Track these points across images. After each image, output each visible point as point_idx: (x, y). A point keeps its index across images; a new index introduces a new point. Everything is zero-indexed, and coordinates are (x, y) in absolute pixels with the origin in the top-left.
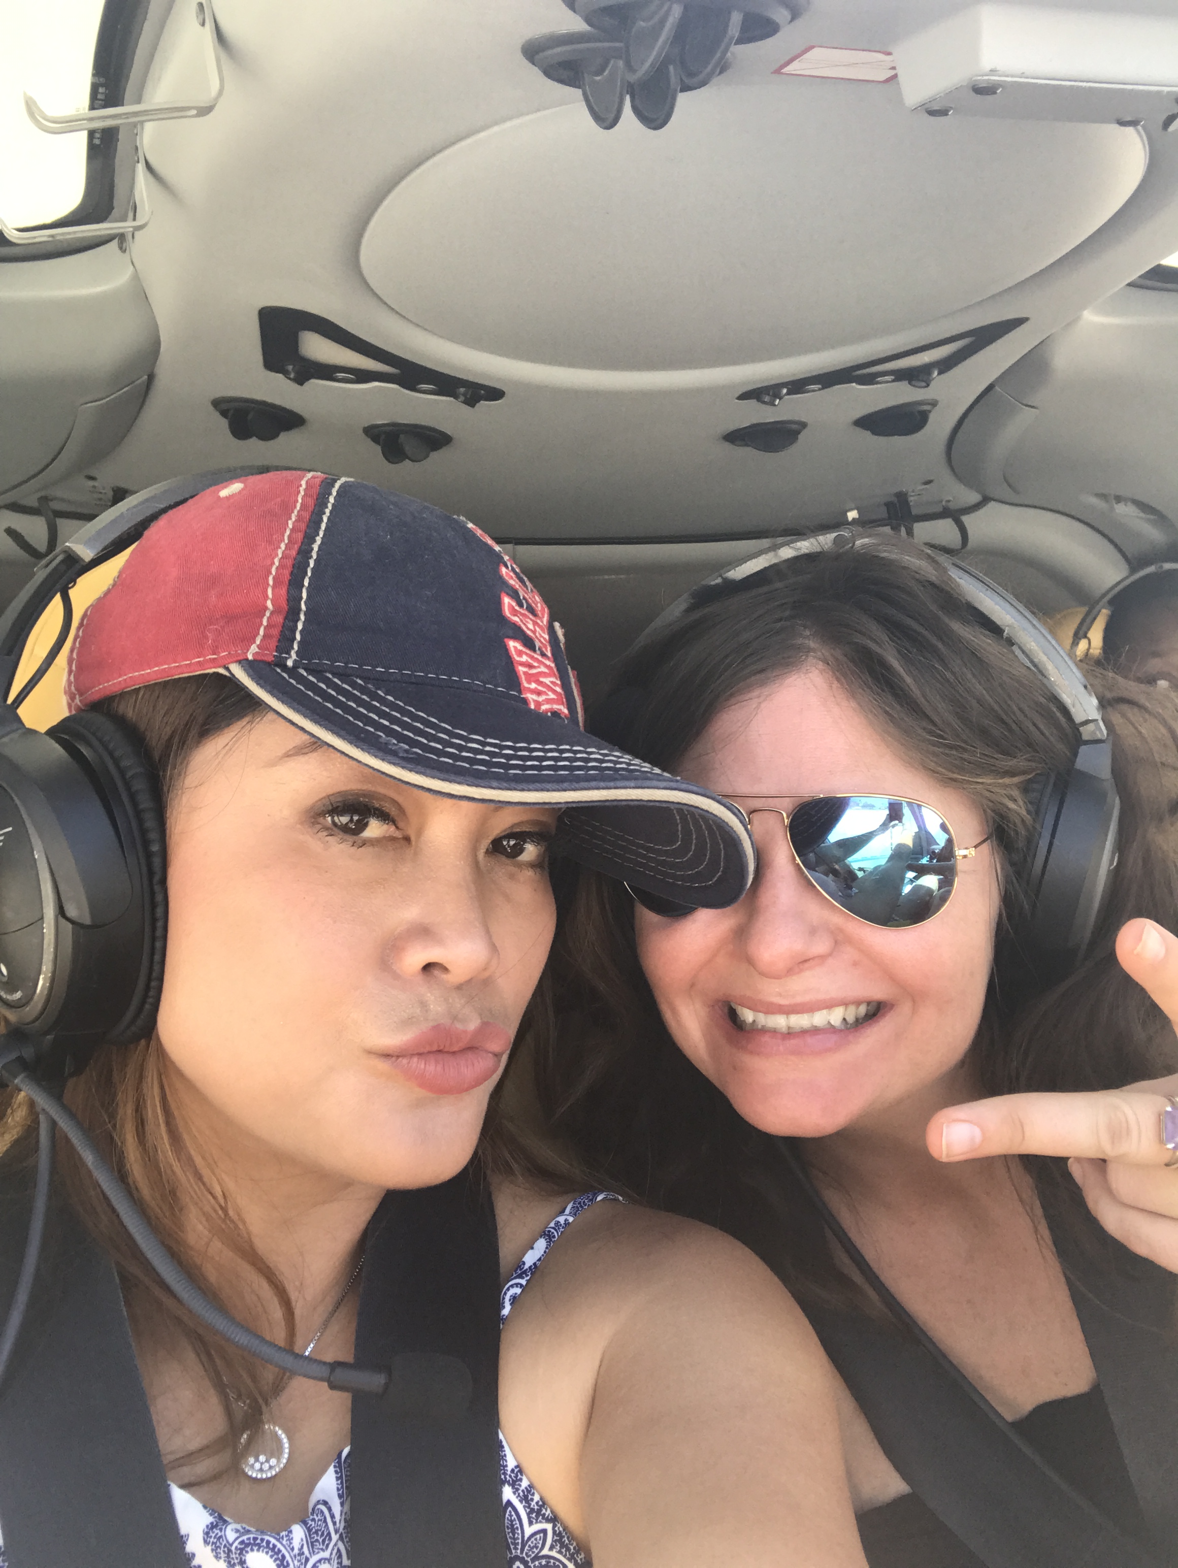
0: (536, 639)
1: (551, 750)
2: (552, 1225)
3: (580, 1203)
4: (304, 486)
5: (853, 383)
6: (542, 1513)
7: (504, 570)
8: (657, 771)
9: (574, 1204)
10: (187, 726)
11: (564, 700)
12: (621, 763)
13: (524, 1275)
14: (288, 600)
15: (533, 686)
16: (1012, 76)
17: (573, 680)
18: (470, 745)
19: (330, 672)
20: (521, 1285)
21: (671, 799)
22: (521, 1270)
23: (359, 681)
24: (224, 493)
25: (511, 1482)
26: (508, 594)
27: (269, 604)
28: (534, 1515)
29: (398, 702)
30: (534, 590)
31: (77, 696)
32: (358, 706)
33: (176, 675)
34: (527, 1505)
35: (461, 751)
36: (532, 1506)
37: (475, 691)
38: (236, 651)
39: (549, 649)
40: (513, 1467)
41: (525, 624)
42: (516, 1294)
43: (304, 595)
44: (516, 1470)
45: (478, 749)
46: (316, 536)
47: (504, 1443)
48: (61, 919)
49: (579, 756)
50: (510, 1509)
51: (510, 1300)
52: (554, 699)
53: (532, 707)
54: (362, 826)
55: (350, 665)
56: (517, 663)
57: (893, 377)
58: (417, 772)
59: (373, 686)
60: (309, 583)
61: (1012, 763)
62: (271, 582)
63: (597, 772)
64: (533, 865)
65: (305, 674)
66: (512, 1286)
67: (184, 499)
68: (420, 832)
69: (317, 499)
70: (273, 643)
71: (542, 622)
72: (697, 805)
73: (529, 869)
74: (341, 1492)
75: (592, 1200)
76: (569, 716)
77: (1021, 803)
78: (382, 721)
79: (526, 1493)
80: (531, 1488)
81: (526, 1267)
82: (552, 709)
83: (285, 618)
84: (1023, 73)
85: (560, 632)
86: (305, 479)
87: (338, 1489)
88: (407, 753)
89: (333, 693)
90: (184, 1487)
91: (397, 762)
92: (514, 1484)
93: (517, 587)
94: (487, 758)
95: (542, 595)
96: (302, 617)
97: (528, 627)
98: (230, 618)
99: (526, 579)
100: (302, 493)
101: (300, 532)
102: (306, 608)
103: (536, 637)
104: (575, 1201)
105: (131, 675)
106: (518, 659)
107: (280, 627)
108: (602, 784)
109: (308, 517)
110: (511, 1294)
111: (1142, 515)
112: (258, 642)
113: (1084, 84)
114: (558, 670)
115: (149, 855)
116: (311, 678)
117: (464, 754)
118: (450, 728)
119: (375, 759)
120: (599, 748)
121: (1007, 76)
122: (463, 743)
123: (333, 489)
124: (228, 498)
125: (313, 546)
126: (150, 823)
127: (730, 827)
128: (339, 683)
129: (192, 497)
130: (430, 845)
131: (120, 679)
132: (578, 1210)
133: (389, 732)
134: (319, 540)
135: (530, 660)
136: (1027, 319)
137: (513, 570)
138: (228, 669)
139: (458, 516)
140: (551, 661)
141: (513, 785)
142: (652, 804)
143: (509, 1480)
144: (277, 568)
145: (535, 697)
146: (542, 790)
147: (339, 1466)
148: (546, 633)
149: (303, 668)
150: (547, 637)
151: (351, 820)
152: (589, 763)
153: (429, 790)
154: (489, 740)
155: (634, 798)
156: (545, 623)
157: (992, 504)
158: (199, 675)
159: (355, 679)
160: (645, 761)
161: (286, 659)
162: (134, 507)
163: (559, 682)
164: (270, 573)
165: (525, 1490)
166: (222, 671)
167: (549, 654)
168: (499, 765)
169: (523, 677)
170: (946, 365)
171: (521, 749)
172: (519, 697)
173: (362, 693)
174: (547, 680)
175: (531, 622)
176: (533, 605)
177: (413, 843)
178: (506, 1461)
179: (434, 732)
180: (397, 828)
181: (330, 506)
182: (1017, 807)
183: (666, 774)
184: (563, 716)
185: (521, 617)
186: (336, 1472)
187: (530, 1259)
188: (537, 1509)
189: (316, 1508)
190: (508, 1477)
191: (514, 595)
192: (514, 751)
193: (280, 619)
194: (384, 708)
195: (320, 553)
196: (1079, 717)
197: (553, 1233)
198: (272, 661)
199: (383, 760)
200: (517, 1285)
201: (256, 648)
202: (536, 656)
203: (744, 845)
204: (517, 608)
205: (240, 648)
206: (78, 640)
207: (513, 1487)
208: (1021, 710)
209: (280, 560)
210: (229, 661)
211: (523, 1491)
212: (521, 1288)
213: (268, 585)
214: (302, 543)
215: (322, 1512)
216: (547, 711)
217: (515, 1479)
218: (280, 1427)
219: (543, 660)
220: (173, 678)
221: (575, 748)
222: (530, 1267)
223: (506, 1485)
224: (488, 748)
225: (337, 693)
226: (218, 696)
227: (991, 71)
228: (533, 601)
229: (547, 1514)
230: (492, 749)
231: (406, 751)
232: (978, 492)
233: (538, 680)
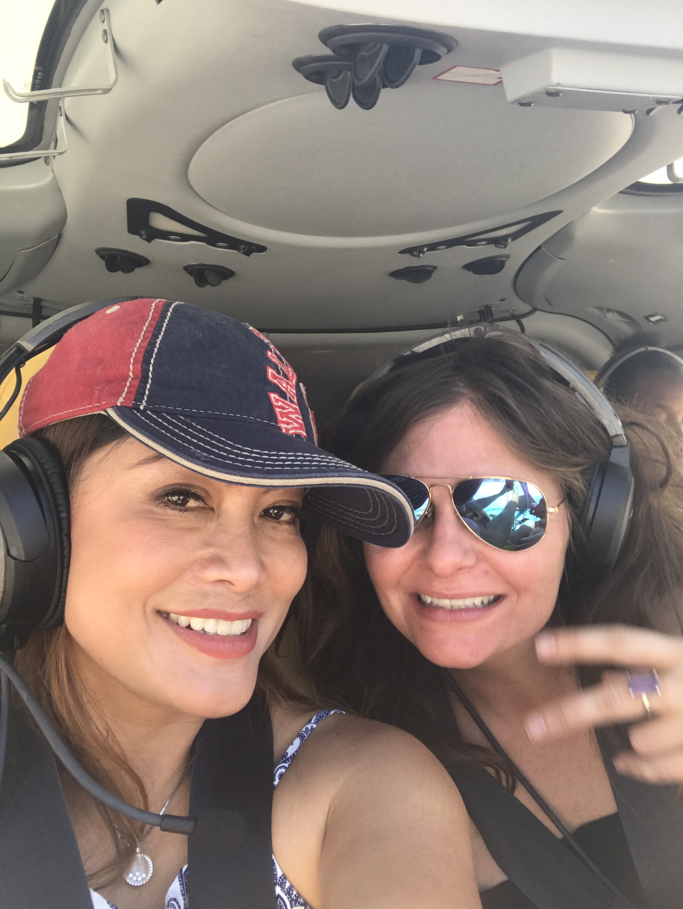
0: (287, 393)
1: (291, 456)
2: (304, 730)
3: (320, 716)
4: (154, 307)
5: (463, 245)
6: (298, 901)
7: (269, 353)
8: (354, 467)
9: (316, 716)
10: (83, 445)
11: (304, 427)
12: (332, 463)
13: (287, 761)
14: (141, 372)
15: (285, 419)
16: (569, 87)
17: (311, 416)
18: (243, 453)
19: (165, 413)
20: (285, 767)
21: (361, 483)
22: (285, 758)
23: (182, 418)
24: (109, 312)
25: (280, 884)
26: (271, 367)
27: (131, 374)
28: (293, 902)
29: (203, 429)
30: (288, 364)
31: (24, 429)
32: (180, 432)
33: (77, 415)
34: (289, 897)
35: (237, 457)
36: (292, 897)
37: (250, 423)
38: (111, 401)
39: (295, 398)
40: (281, 875)
41: (281, 384)
42: (282, 772)
43: (151, 368)
44: (283, 877)
45: (248, 455)
46: (159, 335)
47: (275, 861)
48: (8, 557)
49: (307, 459)
50: (279, 899)
51: (279, 776)
52: (297, 427)
53: (284, 431)
54: (184, 503)
55: (177, 409)
56: (276, 407)
57: (486, 242)
58: (211, 469)
59: (190, 420)
60: (154, 362)
61: (577, 459)
62: (132, 361)
63: (317, 468)
64: (288, 523)
65: (151, 414)
66: (280, 768)
67: (87, 316)
68: (219, 505)
69: (161, 314)
70: (133, 396)
71: (292, 383)
72: (376, 486)
73: (286, 524)
74: (183, 892)
75: (327, 714)
76: (306, 436)
77: (581, 481)
78: (193, 440)
79: (288, 890)
80: (291, 887)
81: (289, 756)
82: (296, 432)
83: (140, 382)
84: (574, 86)
85: (303, 389)
86: (155, 303)
87: (181, 891)
88: (206, 458)
89: (166, 424)
90: (96, 890)
91: (200, 463)
92: (282, 885)
93: (277, 363)
94: (253, 460)
95: (293, 367)
96: (150, 381)
97: (283, 385)
98: (108, 382)
99: (283, 358)
100: (153, 310)
101: (150, 332)
102: (152, 376)
103: (288, 391)
104: (317, 715)
105: (52, 416)
106: (276, 404)
107: (137, 387)
108: (319, 475)
109: (155, 324)
110: (279, 773)
111: (621, 319)
112: (124, 396)
113: (607, 92)
114: (301, 410)
115: (60, 519)
116: (154, 416)
117: (239, 458)
118: (232, 444)
119: (188, 462)
120: (320, 454)
121: (566, 87)
122: (239, 452)
123: (170, 308)
124: (112, 314)
125: (157, 340)
126: (61, 501)
127: (397, 499)
128: (170, 418)
129: (92, 314)
130: (225, 513)
131: (46, 418)
132: (319, 720)
133: (197, 446)
134: (160, 337)
135: (283, 405)
136: (562, 211)
137: (275, 353)
138: (106, 412)
139: (245, 323)
140: (296, 405)
141: (266, 476)
142: (349, 486)
143: (279, 883)
144: (136, 353)
145: (285, 426)
146: (283, 478)
147: (181, 877)
148: (294, 389)
149: (149, 411)
150: (295, 391)
151: (179, 499)
152: (312, 462)
153: (218, 479)
154: (255, 450)
155: (338, 482)
156: (294, 383)
157: (538, 313)
158: (90, 415)
159: (179, 416)
160: (347, 462)
161: (140, 405)
162: (58, 320)
163: (301, 417)
164: (131, 356)
165: (288, 889)
166: (103, 412)
167: (296, 401)
168: (259, 464)
169: (279, 414)
170: (516, 236)
171: (273, 455)
172: (276, 426)
173: (183, 425)
174: (293, 416)
175: (285, 383)
176: (287, 373)
177: (216, 511)
178: (277, 872)
179: (223, 446)
180: (205, 504)
181: (168, 318)
182: (579, 484)
183: (359, 469)
184: (303, 437)
185: (279, 380)
186: (180, 881)
187: (291, 750)
188: (295, 899)
189: (170, 903)
190: (278, 881)
191: (275, 367)
192: (268, 456)
193: (137, 383)
194: (195, 433)
195: (161, 344)
196: (612, 433)
197: (304, 735)
198: (132, 406)
199: (192, 462)
200: (283, 767)
201: (122, 399)
202: (287, 402)
203: (406, 510)
204: (276, 375)
205: (113, 399)
206: (25, 396)
207: (281, 887)
208: (581, 429)
209: (138, 349)
210: (108, 406)
211: (287, 889)
212: (285, 769)
213: (130, 363)
214: (151, 339)
215: (174, 905)
216: (292, 434)
217: (282, 882)
218: (147, 856)
219: (292, 405)
220: (75, 417)
221: (305, 454)
222: (291, 756)
223: (277, 886)
224: (253, 455)
225: (168, 425)
226: (101, 427)
227: (557, 84)
228: (287, 371)
229: (301, 901)
230: (256, 455)
231: (205, 457)
232: (531, 306)
233: (288, 416)
